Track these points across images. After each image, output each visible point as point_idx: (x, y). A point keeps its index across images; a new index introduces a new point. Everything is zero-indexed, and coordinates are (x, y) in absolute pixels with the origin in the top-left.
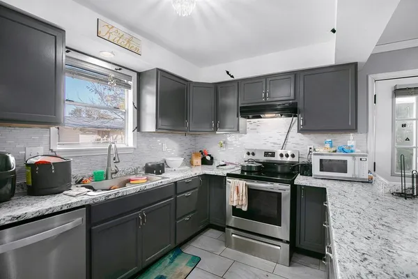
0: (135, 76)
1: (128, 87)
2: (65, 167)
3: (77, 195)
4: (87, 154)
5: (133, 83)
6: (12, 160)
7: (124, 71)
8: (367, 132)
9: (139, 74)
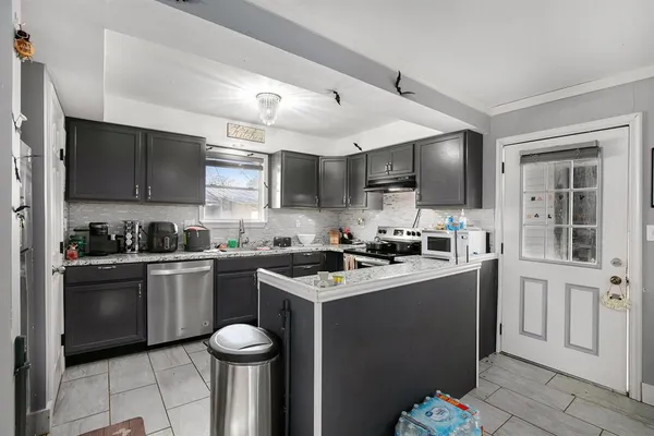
0: (266, 158)
1: (260, 168)
2: (205, 233)
3: (214, 252)
4: (225, 227)
5: (265, 165)
6: (176, 227)
7: (256, 155)
8: (494, 207)
9: (270, 156)
